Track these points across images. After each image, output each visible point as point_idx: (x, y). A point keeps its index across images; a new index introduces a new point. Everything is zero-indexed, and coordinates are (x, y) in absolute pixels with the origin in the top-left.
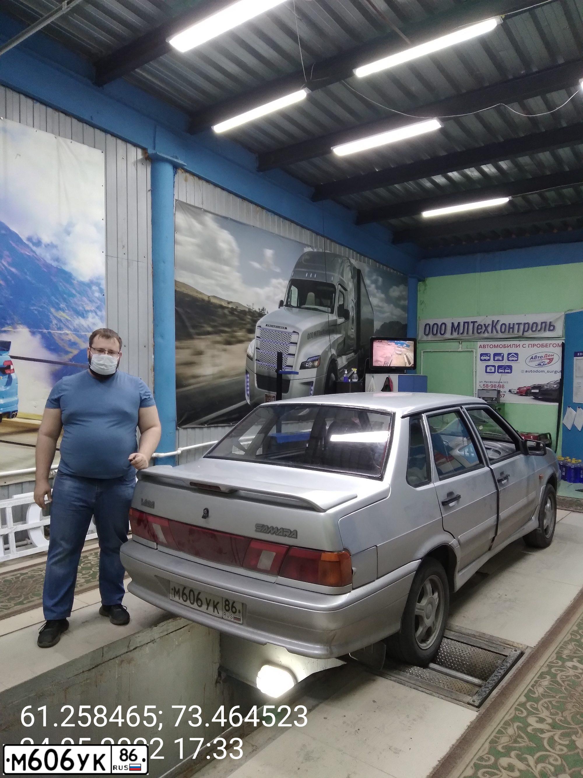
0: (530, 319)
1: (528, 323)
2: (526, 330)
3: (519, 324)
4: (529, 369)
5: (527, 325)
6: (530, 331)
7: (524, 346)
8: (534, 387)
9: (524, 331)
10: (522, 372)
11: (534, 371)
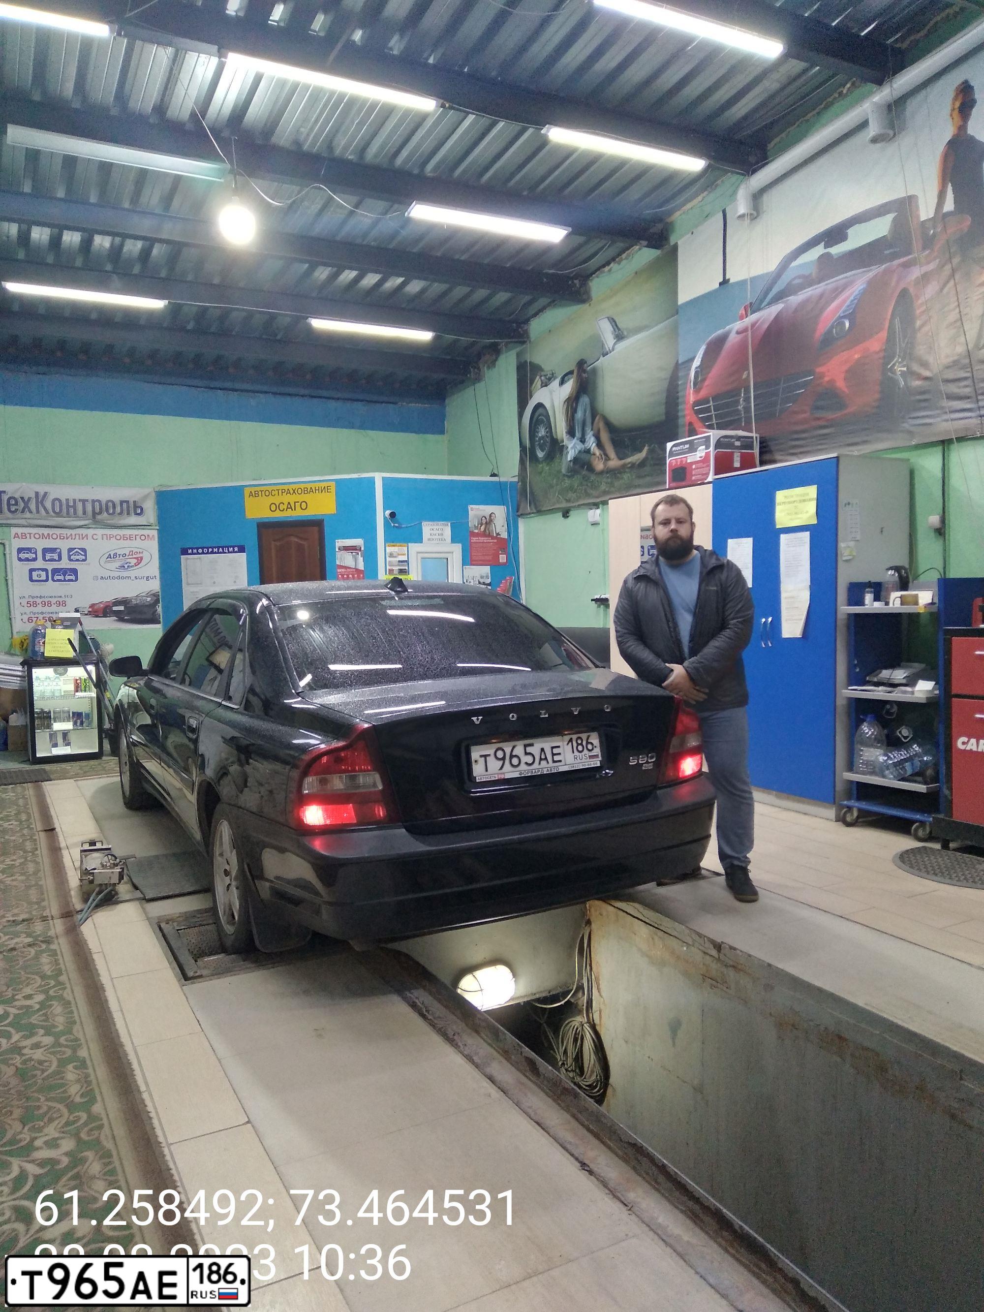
0: (105, 494)
1: (99, 501)
2: (97, 510)
3: (84, 501)
4: (107, 574)
5: (97, 504)
6: (105, 514)
7: (95, 537)
8: (117, 603)
9: (94, 514)
10: (96, 578)
11: (114, 578)
